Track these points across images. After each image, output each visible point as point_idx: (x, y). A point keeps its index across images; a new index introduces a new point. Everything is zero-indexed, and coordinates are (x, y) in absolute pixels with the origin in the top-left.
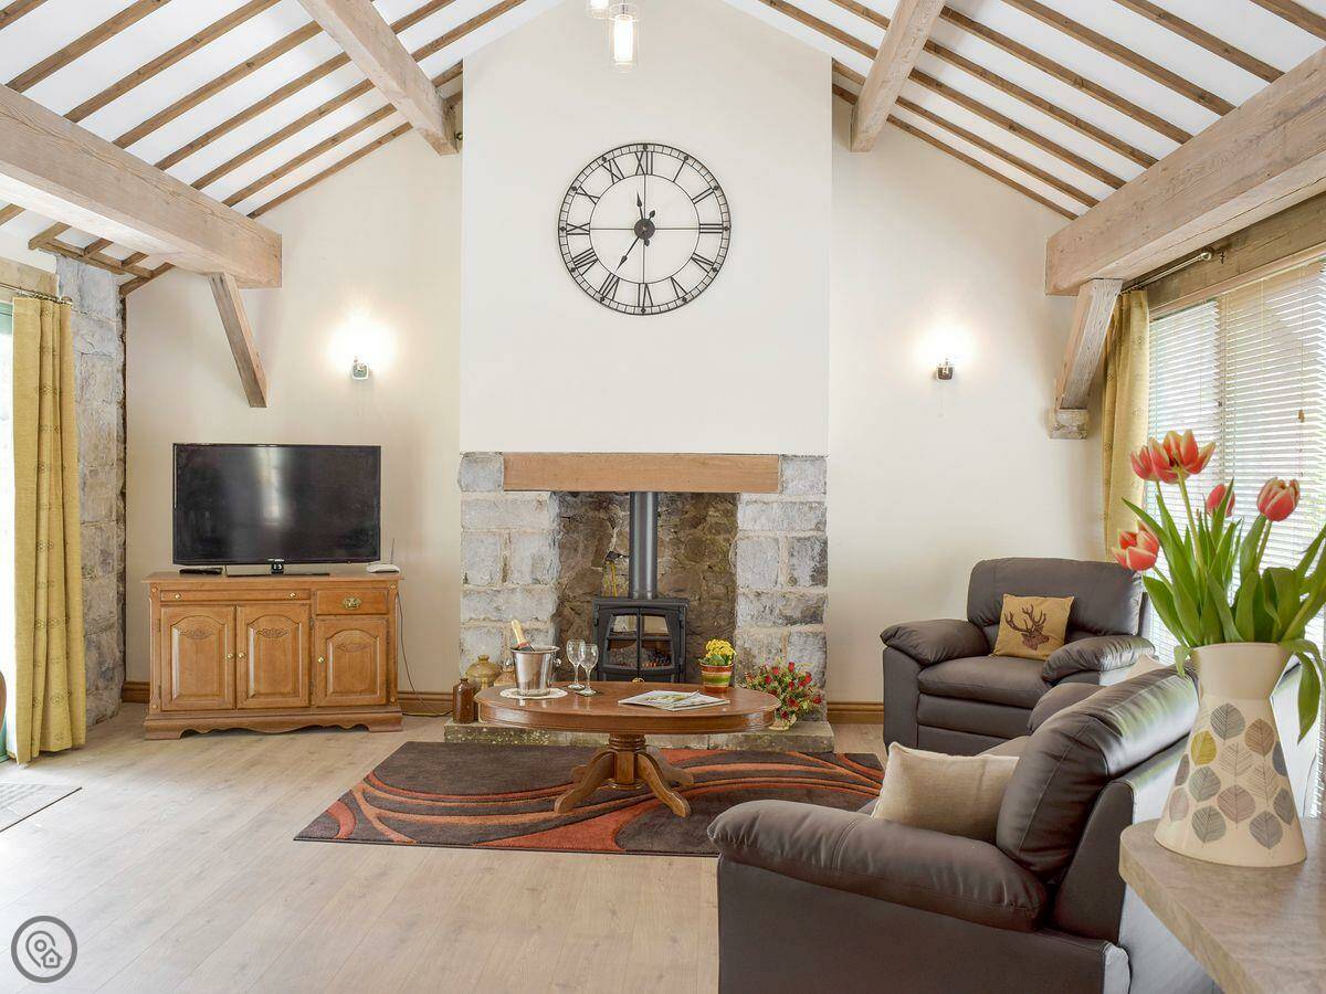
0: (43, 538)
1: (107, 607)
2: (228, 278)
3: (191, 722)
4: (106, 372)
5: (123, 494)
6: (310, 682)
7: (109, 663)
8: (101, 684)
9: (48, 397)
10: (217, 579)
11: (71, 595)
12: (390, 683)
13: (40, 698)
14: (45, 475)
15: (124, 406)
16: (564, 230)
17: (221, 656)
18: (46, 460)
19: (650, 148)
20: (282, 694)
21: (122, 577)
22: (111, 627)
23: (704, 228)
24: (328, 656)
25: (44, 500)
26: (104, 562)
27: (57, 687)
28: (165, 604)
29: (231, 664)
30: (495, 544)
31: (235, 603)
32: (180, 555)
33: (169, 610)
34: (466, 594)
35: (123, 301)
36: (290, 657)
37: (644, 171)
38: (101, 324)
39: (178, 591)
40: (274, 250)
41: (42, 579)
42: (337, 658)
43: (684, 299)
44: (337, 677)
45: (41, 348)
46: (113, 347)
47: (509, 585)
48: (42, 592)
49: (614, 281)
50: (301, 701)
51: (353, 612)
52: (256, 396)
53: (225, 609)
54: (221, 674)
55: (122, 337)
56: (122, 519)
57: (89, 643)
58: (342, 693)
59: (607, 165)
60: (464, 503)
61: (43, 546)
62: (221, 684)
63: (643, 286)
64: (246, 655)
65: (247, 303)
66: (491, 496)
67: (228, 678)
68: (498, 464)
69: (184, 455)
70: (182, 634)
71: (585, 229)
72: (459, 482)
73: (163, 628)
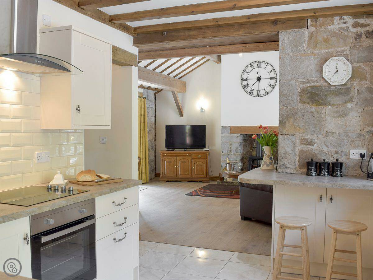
0: (141, 143)
1: (153, 157)
2: (175, 91)
3: (168, 179)
4: (152, 111)
5: (155, 135)
6: (191, 172)
7: (153, 168)
8: (151, 172)
9: (142, 116)
10: (173, 151)
11: (146, 154)
12: (207, 173)
13: (141, 173)
14: (142, 131)
15: (155, 117)
16: (242, 80)
17: (174, 167)
18: (142, 128)
19: (260, 62)
20: (186, 174)
21: (155, 152)
22: (153, 161)
23: (271, 78)
24: (195, 167)
25: (142, 136)
26: (152, 148)
27: (144, 171)
28: (163, 156)
29: (176, 168)
30: (228, 145)
31: (177, 156)
32: (166, 147)
33: (164, 157)
34: (222, 155)
35: (155, 96)
36: (187, 167)
37: (259, 67)
38: (151, 101)
39: (166, 153)
40: (185, 85)
41: (141, 150)
42: (196, 167)
43: (267, 93)
44: (197, 171)
45: (141, 107)
46: (153, 106)
47: (231, 153)
48: (141, 153)
49: (252, 90)
50: (189, 176)
51: (200, 158)
52: (181, 115)
53: (175, 157)
54: (174, 170)
55: (155, 103)
56: (155, 140)
57: (149, 164)
58: (198, 174)
59: (251, 66)
60: (222, 136)
61: (141, 144)
62: (174, 172)
63: (258, 91)
64: (179, 166)
65: (179, 96)
66: (227, 135)
67: (175, 171)
68: (229, 128)
69: (167, 127)
70: (167, 162)
71: (246, 79)
72: (221, 132)
73: (163, 161)
